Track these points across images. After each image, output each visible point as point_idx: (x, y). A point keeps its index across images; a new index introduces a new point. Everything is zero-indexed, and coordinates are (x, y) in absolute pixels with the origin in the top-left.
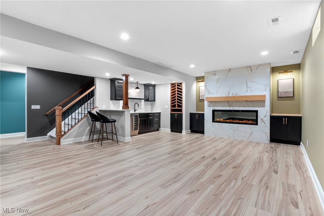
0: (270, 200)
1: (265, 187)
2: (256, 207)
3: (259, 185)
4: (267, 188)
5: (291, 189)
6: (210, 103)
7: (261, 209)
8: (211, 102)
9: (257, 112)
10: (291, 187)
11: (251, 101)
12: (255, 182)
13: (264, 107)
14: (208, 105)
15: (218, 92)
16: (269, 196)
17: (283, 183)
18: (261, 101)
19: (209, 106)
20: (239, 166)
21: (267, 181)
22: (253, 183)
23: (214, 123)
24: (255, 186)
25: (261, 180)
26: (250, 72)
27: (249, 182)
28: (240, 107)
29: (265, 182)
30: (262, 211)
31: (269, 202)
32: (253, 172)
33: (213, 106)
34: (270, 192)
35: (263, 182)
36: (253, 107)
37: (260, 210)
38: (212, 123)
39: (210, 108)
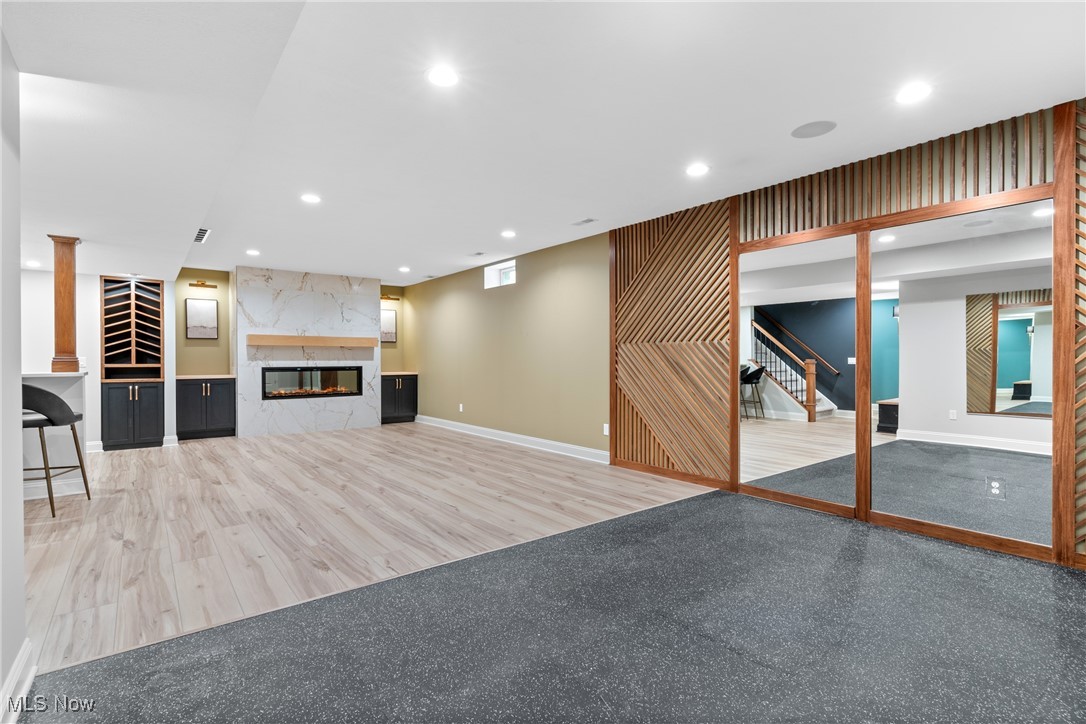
6: (254, 351)
8: (258, 347)
9: (359, 370)
11: (350, 349)
13: (372, 359)
14: (248, 354)
15: (276, 322)
18: (366, 350)
19: (252, 358)
23: (267, 401)
26: (348, 288)
28: (329, 360)
33: (265, 358)
36: (354, 359)
38: (262, 401)
39: (254, 363)
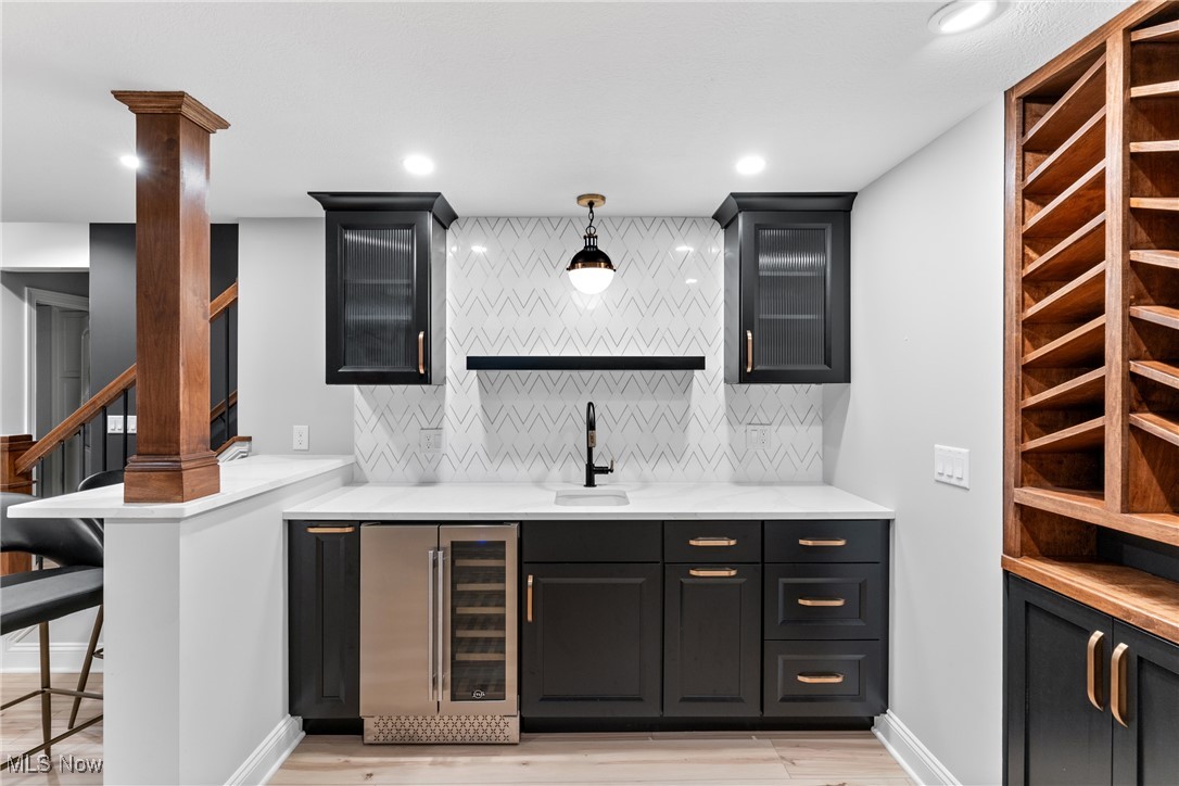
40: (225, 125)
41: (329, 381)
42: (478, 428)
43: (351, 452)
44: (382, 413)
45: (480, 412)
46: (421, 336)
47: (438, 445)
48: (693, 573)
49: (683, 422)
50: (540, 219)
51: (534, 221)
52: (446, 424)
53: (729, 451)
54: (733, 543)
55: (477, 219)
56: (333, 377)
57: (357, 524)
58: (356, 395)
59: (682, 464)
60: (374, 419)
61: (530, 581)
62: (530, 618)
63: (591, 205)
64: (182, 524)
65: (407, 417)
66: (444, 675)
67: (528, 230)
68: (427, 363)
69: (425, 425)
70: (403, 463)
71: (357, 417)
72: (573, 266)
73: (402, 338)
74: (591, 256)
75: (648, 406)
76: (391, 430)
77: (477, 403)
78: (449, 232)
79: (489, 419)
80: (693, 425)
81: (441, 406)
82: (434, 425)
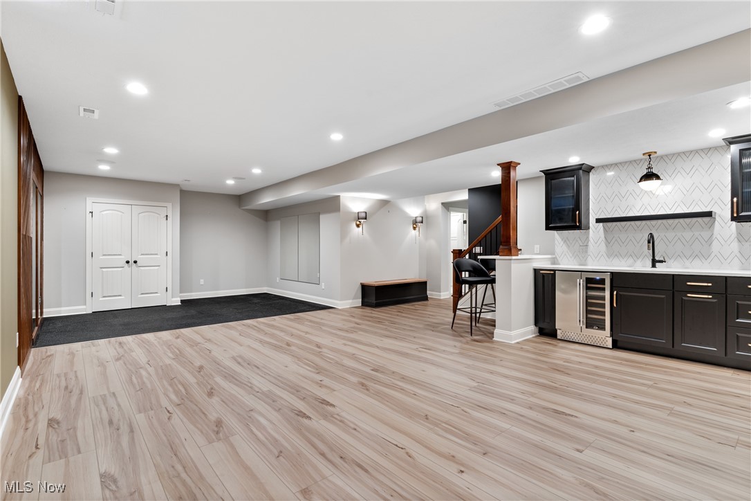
0: (96, 408)
1: (115, 421)
2: (114, 393)
3: (130, 420)
4: (111, 422)
5: (58, 447)
7: (105, 395)
10: (59, 451)
12: (140, 419)
16: (100, 413)
17: (79, 452)
20: (217, 433)
21: (119, 436)
22: (142, 415)
24: (135, 413)
25: (132, 431)
27: (151, 413)
29: (120, 431)
30: (102, 394)
31: (98, 406)
32: (168, 440)
34: (101, 418)
35: (124, 428)
37: (106, 392)
40: (519, 164)
41: (546, 229)
42: (603, 245)
43: (554, 254)
44: (565, 241)
45: (604, 239)
46: (577, 212)
47: (586, 252)
48: (689, 295)
49: (709, 242)
50: (631, 162)
51: (628, 163)
52: (590, 244)
53: (739, 255)
54: (710, 284)
55: (603, 167)
56: (548, 228)
57: (555, 271)
58: (555, 234)
59: (709, 260)
60: (562, 243)
61: (615, 293)
62: (615, 305)
63: (649, 156)
64: (512, 261)
65: (575, 241)
66: (583, 319)
67: (625, 167)
68: (580, 221)
69: (581, 244)
70: (573, 258)
71: (556, 242)
72: (640, 181)
73: (571, 214)
74: (650, 176)
75: (688, 235)
76: (568, 246)
77: (603, 236)
78: (591, 173)
79: (608, 242)
80: (715, 243)
81: (588, 238)
82: (585, 244)
